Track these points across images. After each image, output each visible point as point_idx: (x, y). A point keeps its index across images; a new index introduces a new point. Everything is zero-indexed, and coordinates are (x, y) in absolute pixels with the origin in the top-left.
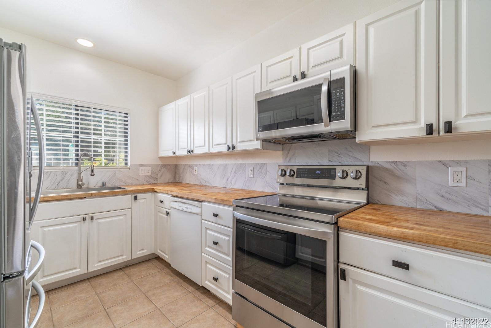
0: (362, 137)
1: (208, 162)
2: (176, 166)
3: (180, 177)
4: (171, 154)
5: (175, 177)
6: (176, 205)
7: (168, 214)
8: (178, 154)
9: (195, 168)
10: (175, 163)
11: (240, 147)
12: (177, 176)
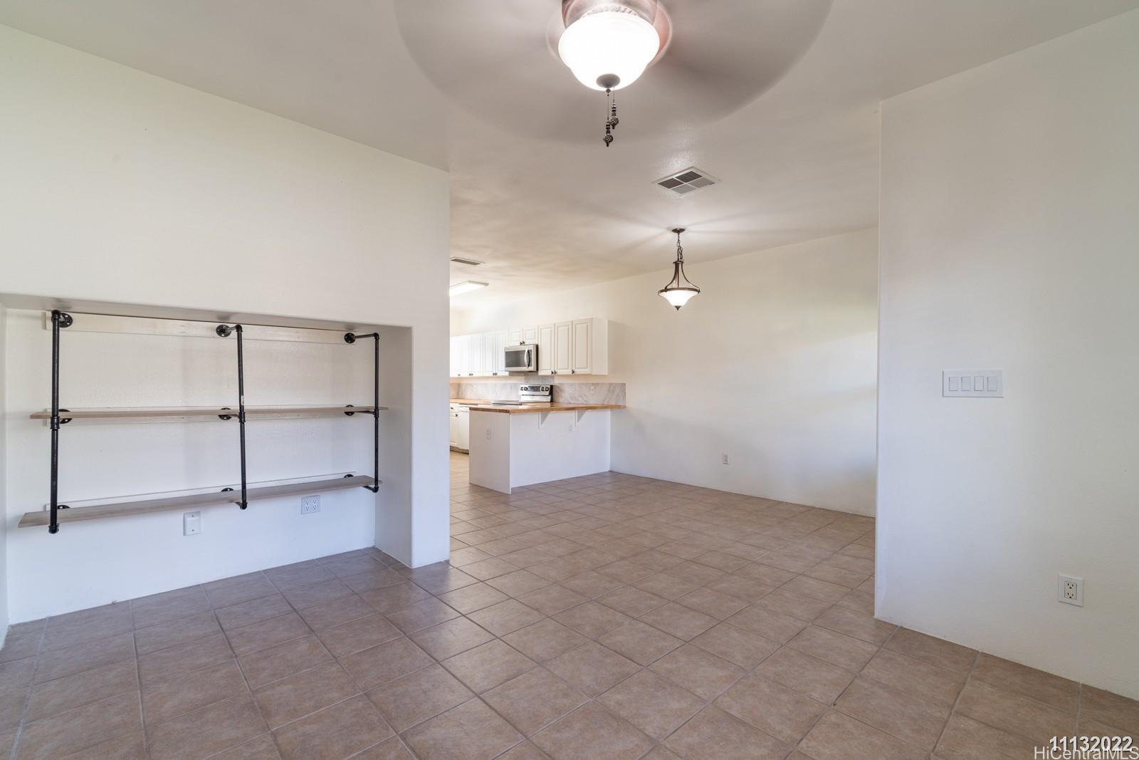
0: (541, 373)
1: (483, 382)
2: (459, 385)
3: (462, 394)
4: (457, 376)
5: (458, 394)
6: (462, 409)
7: (457, 415)
8: (461, 376)
9: (475, 386)
10: (458, 382)
11: (499, 374)
12: (460, 393)
